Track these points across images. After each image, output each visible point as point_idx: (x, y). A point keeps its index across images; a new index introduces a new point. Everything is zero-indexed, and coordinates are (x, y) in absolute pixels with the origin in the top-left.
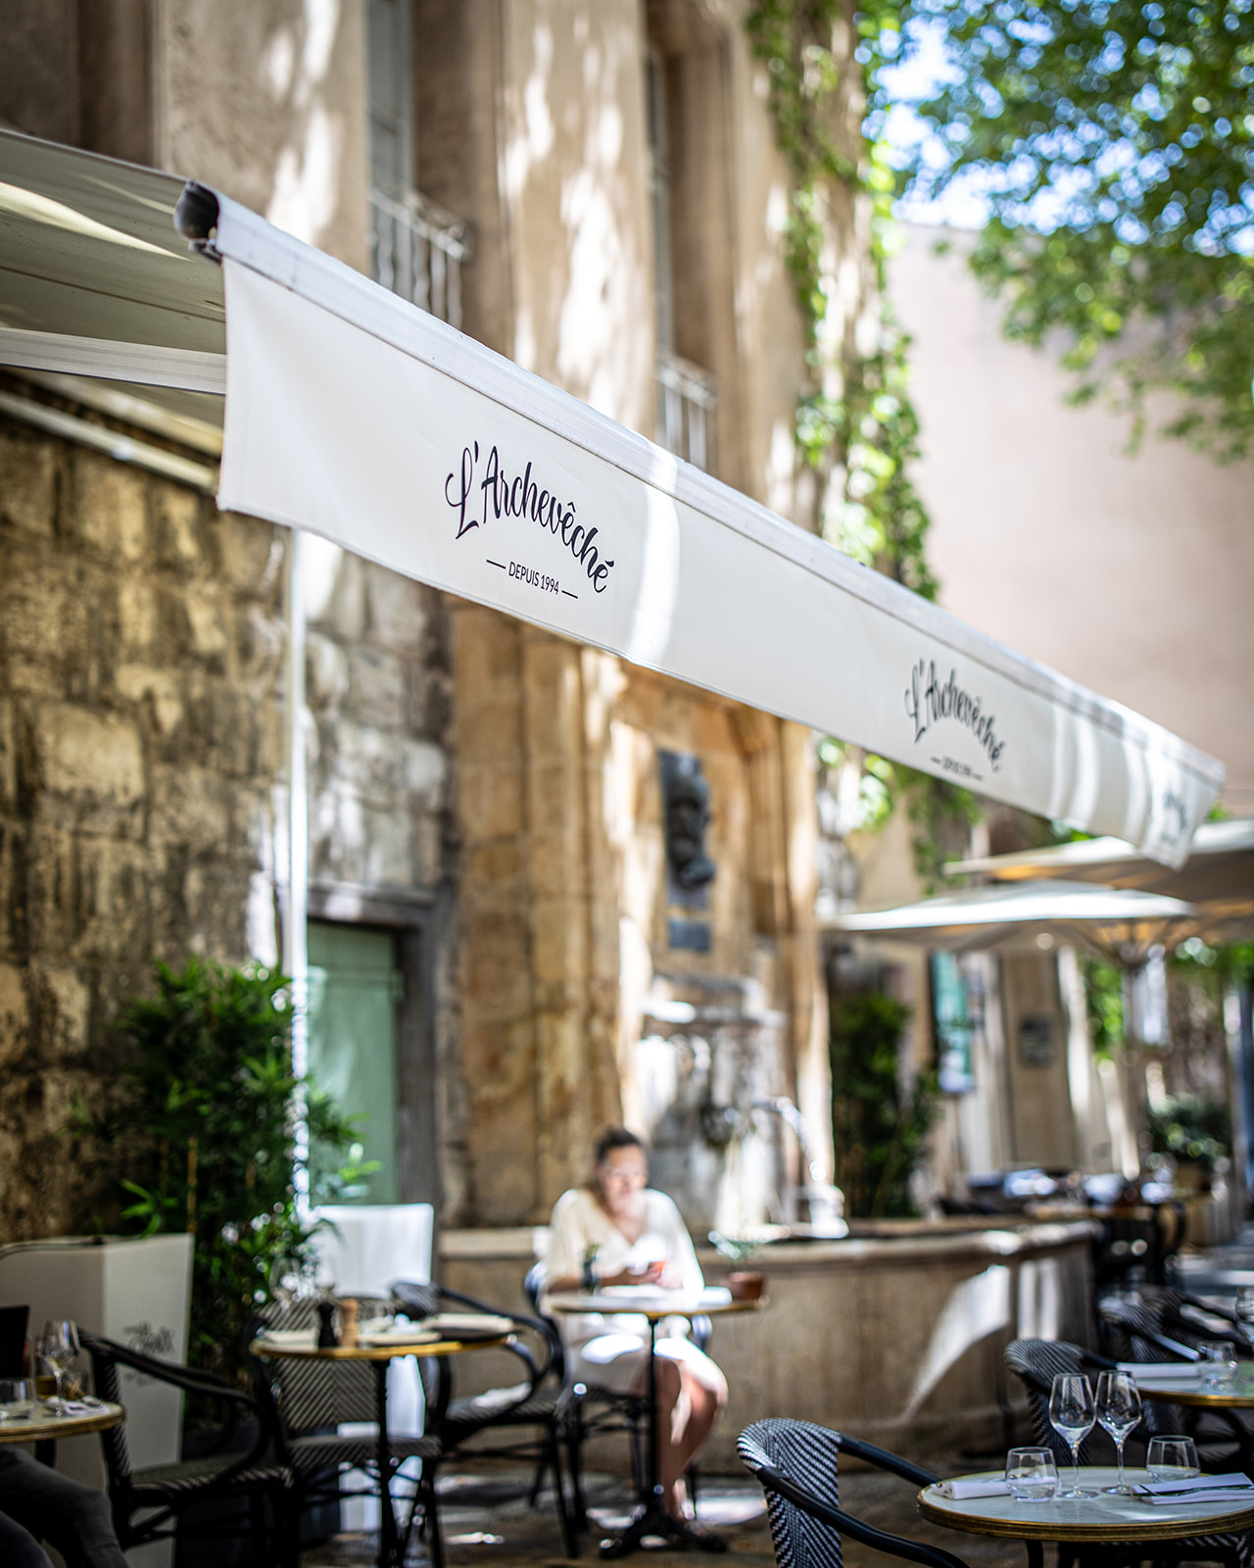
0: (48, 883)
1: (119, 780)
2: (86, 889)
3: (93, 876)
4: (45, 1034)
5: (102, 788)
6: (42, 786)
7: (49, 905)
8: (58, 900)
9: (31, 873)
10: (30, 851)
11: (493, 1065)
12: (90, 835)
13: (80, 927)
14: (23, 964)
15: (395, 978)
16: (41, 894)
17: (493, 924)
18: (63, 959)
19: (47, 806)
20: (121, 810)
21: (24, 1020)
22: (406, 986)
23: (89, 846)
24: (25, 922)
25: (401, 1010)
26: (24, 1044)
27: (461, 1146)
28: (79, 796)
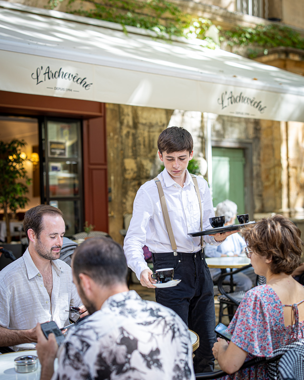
0: (142, 142)
1: (159, 120)
2: (152, 143)
3: (153, 140)
4: (141, 173)
5: (154, 122)
6: (138, 123)
7: (142, 147)
8: (144, 145)
9: (137, 141)
10: (137, 136)
11: (267, 178)
12: (153, 132)
13: (150, 151)
14: (135, 158)
15: (243, 159)
16: (140, 144)
17: (267, 146)
18: (146, 157)
19: (140, 126)
20: (160, 126)
21: (135, 169)
22: (246, 161)
23: (152, 134)
24: (136, 150)
25: (245, 166)
26: (135, 175)
27: (261, 196)
28: (148, 124)
